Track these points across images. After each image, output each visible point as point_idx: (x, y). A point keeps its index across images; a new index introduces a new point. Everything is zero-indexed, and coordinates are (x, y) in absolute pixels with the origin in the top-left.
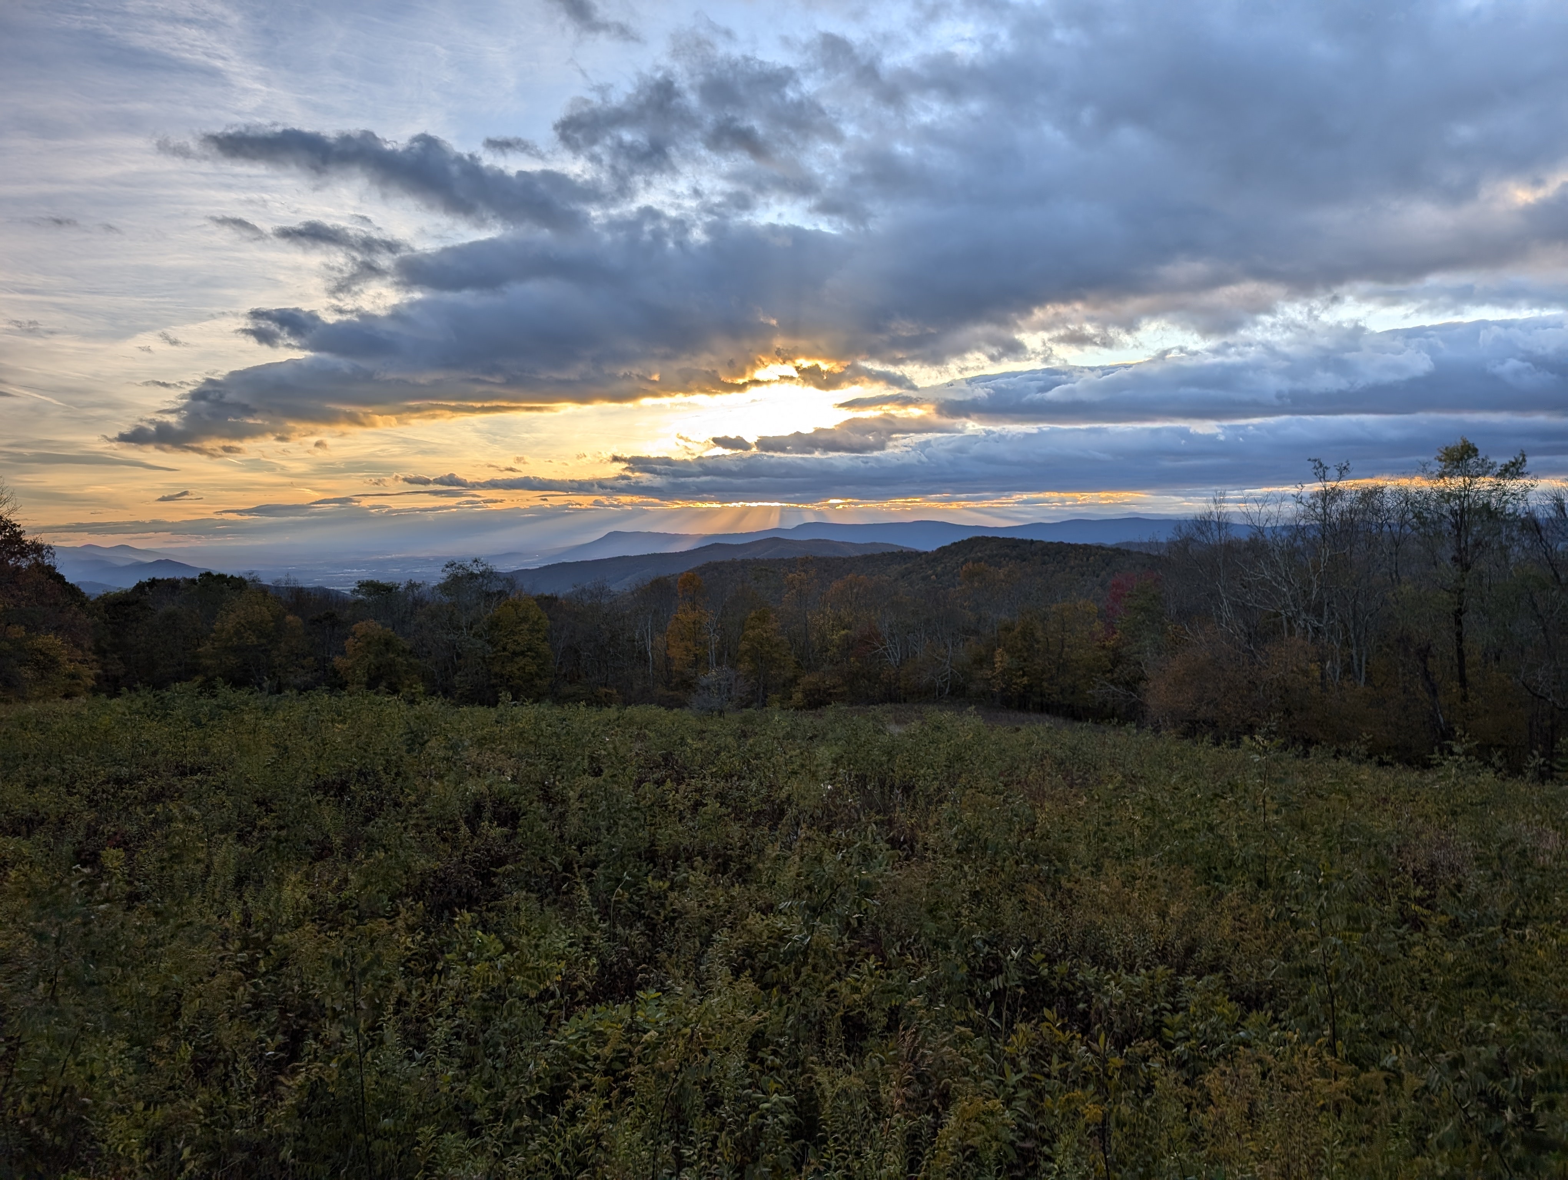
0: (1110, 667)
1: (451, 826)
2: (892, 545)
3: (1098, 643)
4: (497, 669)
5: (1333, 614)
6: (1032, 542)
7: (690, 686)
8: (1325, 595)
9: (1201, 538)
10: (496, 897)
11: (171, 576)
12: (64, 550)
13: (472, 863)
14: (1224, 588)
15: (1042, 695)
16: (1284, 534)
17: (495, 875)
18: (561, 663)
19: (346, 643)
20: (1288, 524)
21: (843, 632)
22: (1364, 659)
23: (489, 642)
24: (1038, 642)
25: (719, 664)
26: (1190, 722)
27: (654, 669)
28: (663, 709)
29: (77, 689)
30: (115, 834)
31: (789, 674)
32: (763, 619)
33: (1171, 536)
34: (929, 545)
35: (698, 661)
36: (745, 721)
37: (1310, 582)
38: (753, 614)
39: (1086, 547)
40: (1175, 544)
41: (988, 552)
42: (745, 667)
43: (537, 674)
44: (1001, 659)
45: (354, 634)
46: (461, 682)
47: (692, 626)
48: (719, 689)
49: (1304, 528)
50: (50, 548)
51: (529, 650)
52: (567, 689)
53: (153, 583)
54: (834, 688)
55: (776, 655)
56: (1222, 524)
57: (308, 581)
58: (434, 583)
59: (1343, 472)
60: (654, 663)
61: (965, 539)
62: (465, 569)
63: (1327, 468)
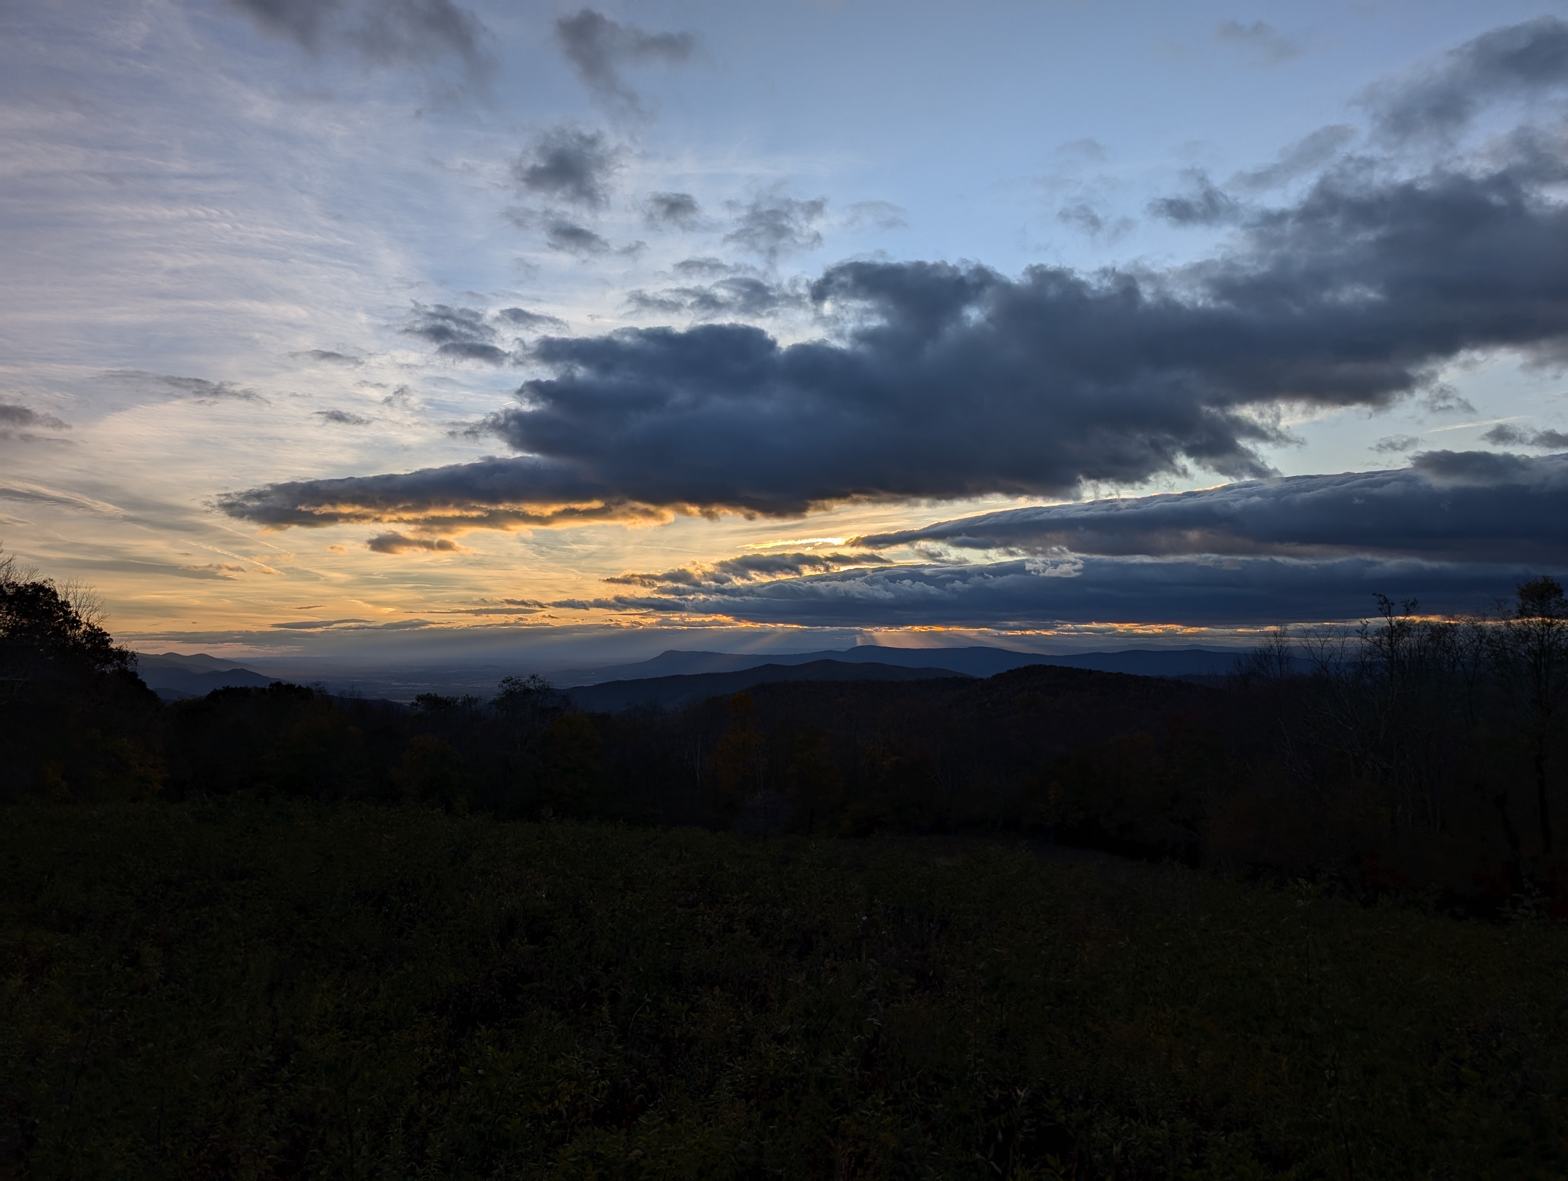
0: (1170, 804)
1: (483, 940)
2: (946, 670)
3: (1156, 779)
4: (547, 785)
5: (1403, 755)
7: (736, 809)
8: (1393, 735)
9: (1262, 673)
10: (520, 1013)
12: (146, 656)
13: (499, 979)
14: (1286, 725)
15: (1099, 831)
16: (1350, 669)
17: (520, 992)
18: (610, 781)
19: (404, 755)
20: (1353, 660)
21: (894, 759)
23: (541, 757)
24: (1093, 775)
25: (766, 787)
26: (1253, 864)
27: (702, 789)
28: (707, 831)
29: (145, 792)
31: (837, 801)
32: (811, 742)
33: (1230, 669)
34: (985, 672)
35: (745, 784)
36: (790, 847)
37: (1379, 721)
39: (1146, 679)
40: (1235, 678)
41: (1045, 681)
42: (792, 791)
44: (1055, 792)
45: (410, 747)
46: (511, 797)
47: (740, 747)
48: (765, 813)
49: (1370, 665)
50: (134, 655)
51: (580, 767)
52: (615, 808)
53: (227, 691)
54: (884, 816)
55: (825, 781)
56: (1283, 657)
58: (492, 698)
59: (1410, 607)
60: (701, 784)
61: (1021, 666)
62: (521, 685)
63: (1393, 604)
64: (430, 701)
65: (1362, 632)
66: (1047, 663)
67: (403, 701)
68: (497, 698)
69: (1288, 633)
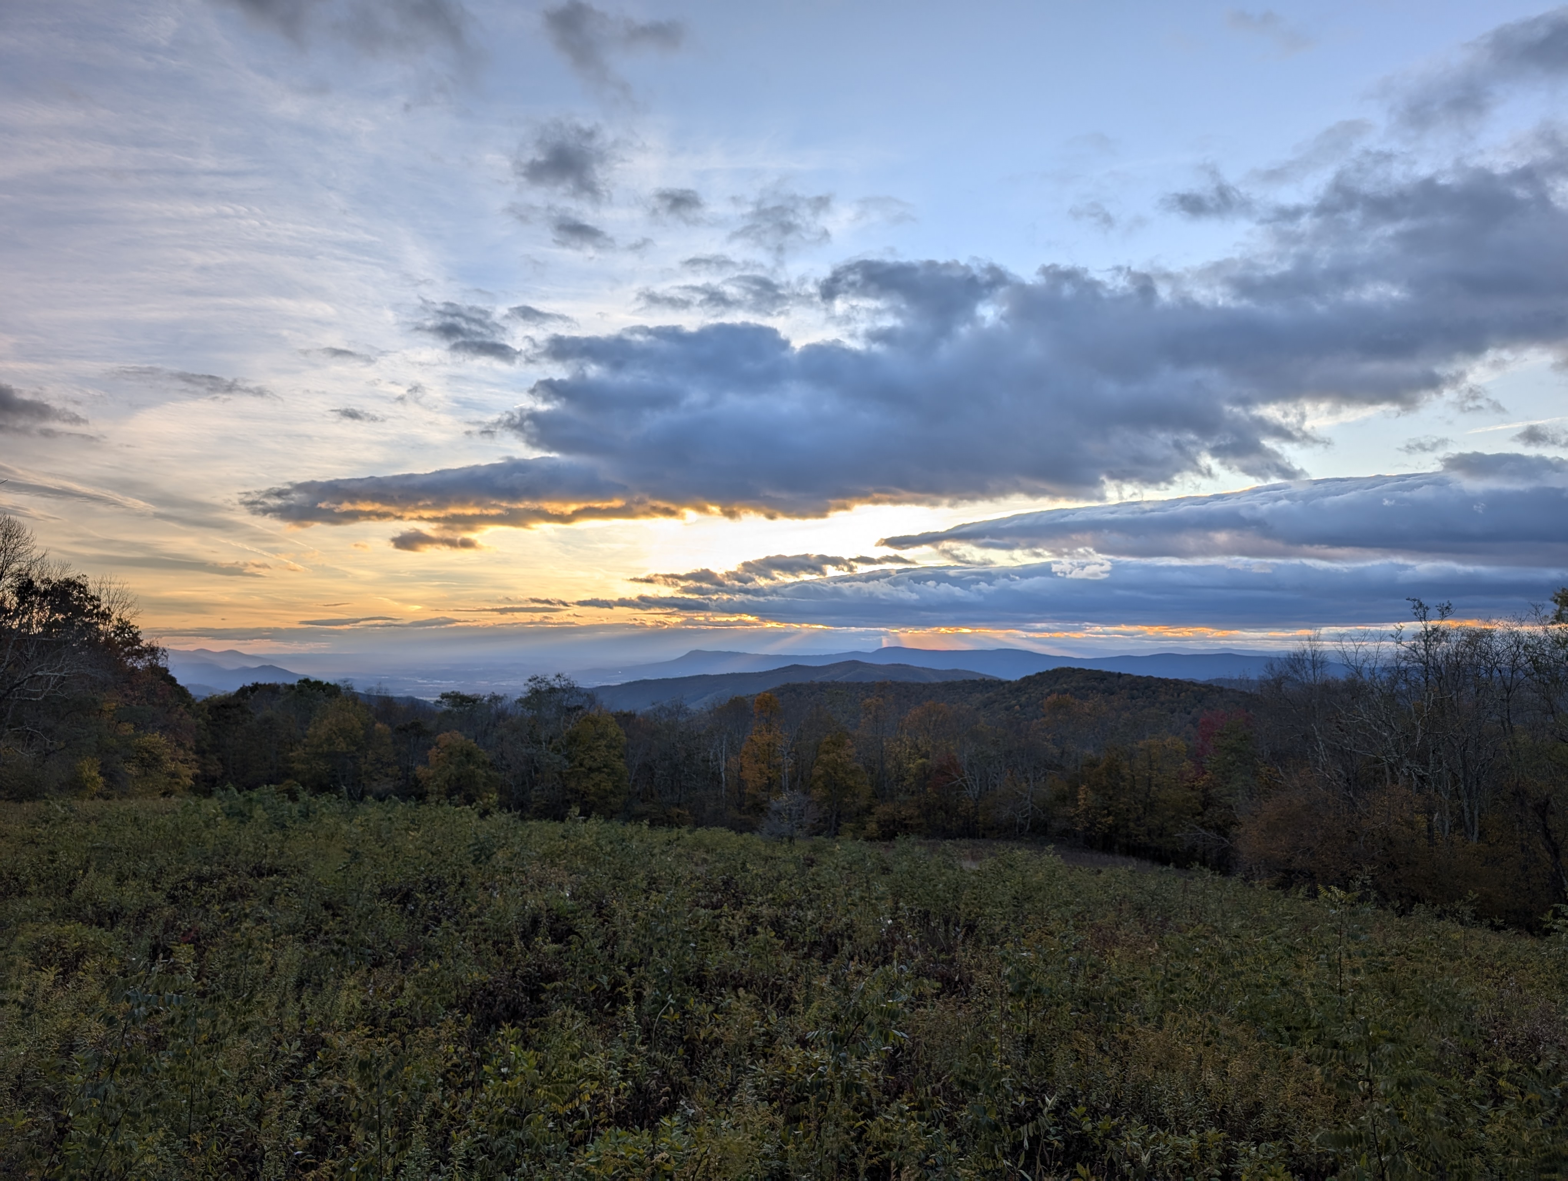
0: (1201, 809)
1: (507, 939)
2: (973, 673)
3: (1187, 784)
4: (573, 784)
5: (1440, 763)
6: (1120, 675)
7: (762, 810)
8: (1430, 741)
9: (1295, 676)
10: (543, 1012)
11: (272, 682)
12: (177, 653)
13: (523, 978)
14: (1320, 730)
15: (1128, 836)
16: (1385, 674)
17: (544, 991)
18: (635, 781)
19: (430, 753)
20: (1389, 665)
21: (920, 761)
22: (1476, 812)
23: (567, 757)
24: (1123, 779)
25: (791, 789)
26: (1286, 871)
27: (727, 790)
28: (733, 833)
29: (176, 787)
30: (190, 930)
31: (863, 803)
32: (838, 744)
33: (1262, 673)
34: (1013, 674)
35: (770, 785)
36: (815, 849)
37: (1414, 727)
38: (828, 739)
39: (1177, 682)
40: (1267, 682)
41: (1074, 684)
42: (818, 793)
43: (612, 792)
44: (1085, 796)
45: (437, 744)
46: (537, 797)
47: (766, 747)
48: (790, 814)
49: (1406, 670)
50: (164, 650)
51: (605, 766)
52: (640, 808)
53: (256, 687)
54: (911, 819)
55: (851, 783)
56: (1317, 661)
57: (399, 691)
58: (518, 696)
59: (1445, 612)
60: (727, 785)
61: (1050, 669)
62: (548, 683)
63: (1427, 608)
64: (457, 699)
65: (1398, 637)
66: (1076, 666)
67: (428, 699)
68: (523, 696)
69: (1321, 637)
